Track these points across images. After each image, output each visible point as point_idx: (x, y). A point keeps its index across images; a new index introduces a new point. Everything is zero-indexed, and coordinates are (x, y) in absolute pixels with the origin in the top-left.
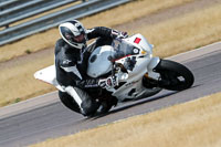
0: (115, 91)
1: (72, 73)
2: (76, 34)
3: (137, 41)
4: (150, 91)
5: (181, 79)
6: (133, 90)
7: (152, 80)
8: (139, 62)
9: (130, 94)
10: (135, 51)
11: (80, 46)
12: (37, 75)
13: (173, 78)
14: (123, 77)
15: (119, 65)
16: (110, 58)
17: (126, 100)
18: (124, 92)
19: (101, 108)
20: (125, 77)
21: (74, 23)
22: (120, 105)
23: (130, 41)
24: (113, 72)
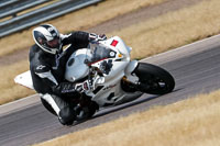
0: (94, 96)
1: (46, 79)
2: (49, 39)
4: (130, 95)
6: (112, 95)
7: (131, 84)
8: (116, 65)
9: (109, 98)
10: (112, 54)
14: (99, 82)
16: (87, 62)
17: (106, 105)
18: (103, 97)
19: (81, 113)
20: (101, 81)
21: (47, 27)
22: (102, 110)
23: (107, 44)
24: (90, 76)
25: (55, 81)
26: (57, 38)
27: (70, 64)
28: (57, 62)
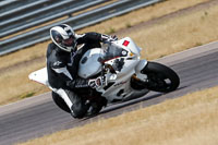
0: (104, 92)
1: (62, 74)
2: (65, 38)
3: (126, 43)
4: (138, 92)
5: (168, 81)
6: (122, 91)
7: (140, 81)
8: (127, 63)
9: (119, 94)
10: (124, 53)
13: (160, 80)
14: (111, 78)
15: (109, 65)
16: (100, 60)
17: (115, 101)
18: (113, 93)
19: (91, 109)
20: (113, 78)
21: (63, 27)
22: (110, 106)
23: (119, 43)
24: (103, 73)
25: (70, 76)
26: (72, 37)
27: (83, 62)
28: (72, 59)
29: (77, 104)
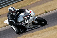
1: (12, 22)
10: (30, 15)
11: (14, 14)
12: (5, 22)
14: (26, 22)
15: (25, 19)
16: (23, 17)
25: (14, 22)
27: (19, 18)
28: (15, 17)
29: (17, 30)
